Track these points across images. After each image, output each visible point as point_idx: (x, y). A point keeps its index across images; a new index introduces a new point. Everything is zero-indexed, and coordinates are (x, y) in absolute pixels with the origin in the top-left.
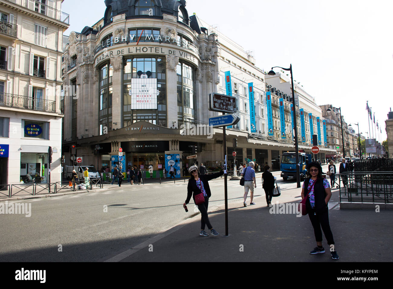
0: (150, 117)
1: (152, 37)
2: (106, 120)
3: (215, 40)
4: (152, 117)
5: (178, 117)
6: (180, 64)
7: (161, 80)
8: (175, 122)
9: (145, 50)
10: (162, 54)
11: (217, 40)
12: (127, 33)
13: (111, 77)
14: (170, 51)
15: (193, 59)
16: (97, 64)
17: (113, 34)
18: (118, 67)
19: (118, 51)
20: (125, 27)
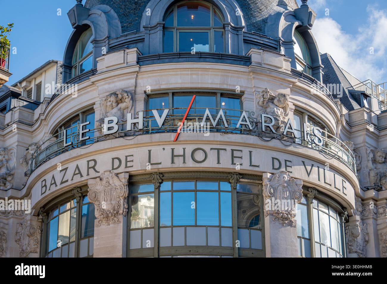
1: (221, 119)
6: (303, 200)
9: (200, 156)
10: (251, 168)
12: (140, 106)
14: (275, 161)
15: (343, 187)
16: (40, 197)
17: (95, 107)
18: (114, 210)
19: (113, 159)
20: (136, 87)
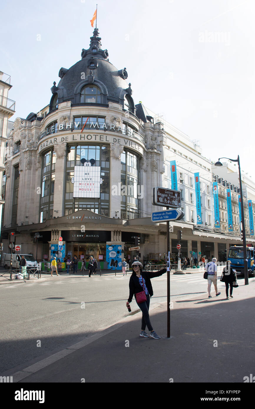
0: (93, 206)
1: (97, 125)
2: (47, 208)
3: (161, 129)
4: (95, 206)
5: (121, 207)
6: (124, 152)
7: (105, 168)
8: (118, 212)
9: (89, 137)
10: (106, 142)
11: (163, 129)
12: (72, 121)
13: (55, 163)
14: (115, 139)
15: (138, 148)
16: (41, 150)
17: (57, 121)
18: (62, 155)
19: (62, 138)
20: (70, 114)
